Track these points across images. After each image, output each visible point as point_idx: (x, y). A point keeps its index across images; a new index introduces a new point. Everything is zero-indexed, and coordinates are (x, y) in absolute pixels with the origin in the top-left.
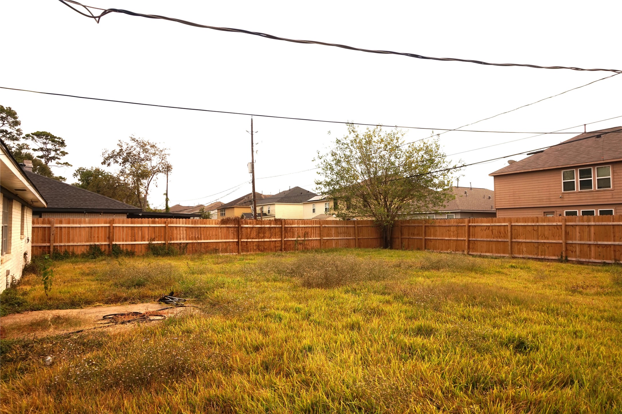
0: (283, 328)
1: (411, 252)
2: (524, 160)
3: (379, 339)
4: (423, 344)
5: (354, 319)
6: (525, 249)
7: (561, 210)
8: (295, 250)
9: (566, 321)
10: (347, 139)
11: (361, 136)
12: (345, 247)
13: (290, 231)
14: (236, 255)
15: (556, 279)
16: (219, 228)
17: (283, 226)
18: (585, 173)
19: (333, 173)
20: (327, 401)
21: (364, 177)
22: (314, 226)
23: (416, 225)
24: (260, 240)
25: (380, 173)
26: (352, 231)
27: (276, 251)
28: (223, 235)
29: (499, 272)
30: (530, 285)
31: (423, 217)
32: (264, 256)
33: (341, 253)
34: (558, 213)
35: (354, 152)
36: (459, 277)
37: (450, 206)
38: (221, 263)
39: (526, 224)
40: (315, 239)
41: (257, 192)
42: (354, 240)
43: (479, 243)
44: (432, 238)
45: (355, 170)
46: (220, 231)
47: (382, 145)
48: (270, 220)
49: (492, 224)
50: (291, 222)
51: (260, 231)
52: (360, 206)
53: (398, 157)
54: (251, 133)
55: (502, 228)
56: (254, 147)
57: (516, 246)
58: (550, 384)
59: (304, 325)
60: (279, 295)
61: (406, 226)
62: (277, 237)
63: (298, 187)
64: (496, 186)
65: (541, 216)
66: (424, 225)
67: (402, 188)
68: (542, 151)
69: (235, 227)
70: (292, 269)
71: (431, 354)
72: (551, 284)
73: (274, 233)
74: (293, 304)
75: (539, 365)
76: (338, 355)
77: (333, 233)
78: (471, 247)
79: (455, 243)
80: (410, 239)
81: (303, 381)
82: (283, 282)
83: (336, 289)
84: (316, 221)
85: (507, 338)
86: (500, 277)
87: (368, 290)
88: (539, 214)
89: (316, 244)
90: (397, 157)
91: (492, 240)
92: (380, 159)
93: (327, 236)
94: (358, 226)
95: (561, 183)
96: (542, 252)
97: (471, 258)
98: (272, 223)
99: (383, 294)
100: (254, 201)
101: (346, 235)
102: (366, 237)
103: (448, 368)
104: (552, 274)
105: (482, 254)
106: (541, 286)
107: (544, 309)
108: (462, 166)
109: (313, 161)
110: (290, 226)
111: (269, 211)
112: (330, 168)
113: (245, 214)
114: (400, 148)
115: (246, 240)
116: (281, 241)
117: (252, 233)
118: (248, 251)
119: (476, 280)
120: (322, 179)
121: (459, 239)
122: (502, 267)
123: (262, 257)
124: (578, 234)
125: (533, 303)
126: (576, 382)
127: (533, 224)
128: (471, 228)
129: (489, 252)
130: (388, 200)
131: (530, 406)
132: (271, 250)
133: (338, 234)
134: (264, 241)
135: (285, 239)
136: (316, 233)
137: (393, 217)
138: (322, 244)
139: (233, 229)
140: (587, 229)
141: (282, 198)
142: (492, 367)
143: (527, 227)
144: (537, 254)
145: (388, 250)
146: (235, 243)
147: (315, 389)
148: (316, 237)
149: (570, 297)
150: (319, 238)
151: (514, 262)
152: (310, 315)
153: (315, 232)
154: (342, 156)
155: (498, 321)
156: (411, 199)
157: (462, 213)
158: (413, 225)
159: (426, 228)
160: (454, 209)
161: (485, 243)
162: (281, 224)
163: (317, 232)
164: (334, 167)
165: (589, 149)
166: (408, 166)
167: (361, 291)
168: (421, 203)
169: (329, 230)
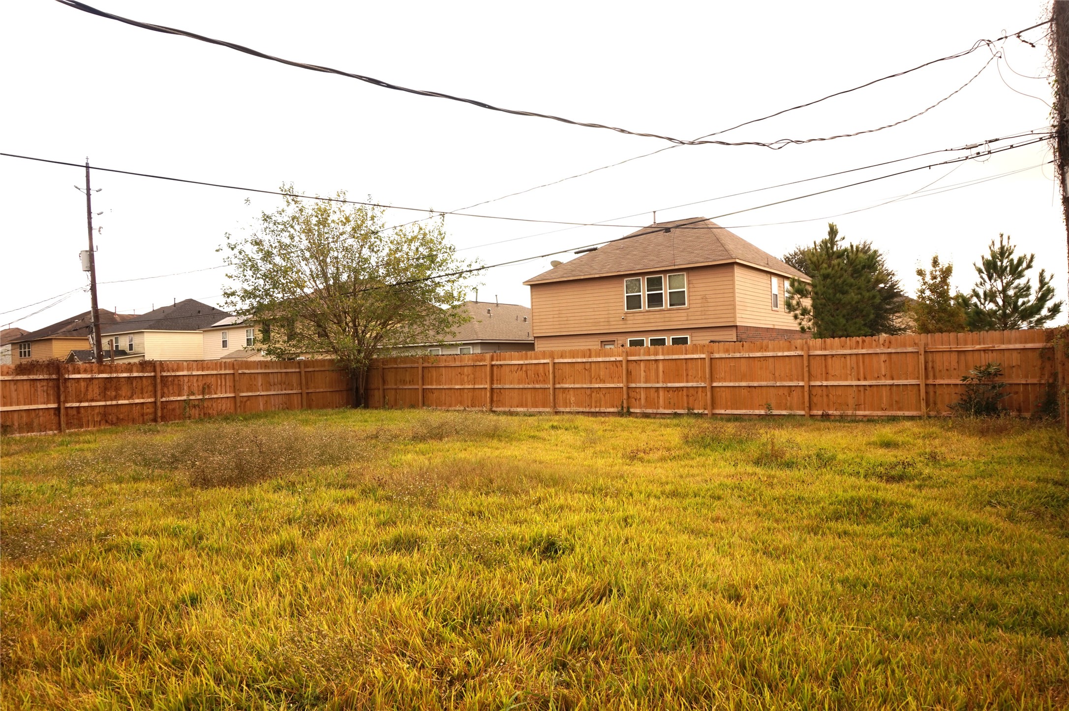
0: (144, 568)
1: (400, 411)
2: (574, 262)
3: (326, 566)
4: (400, 565)
5: (284, 535)
6: (573, 399)
7: (623, 338)
8: (184, 418)
9: (616, 504)
10: (283, 214)
11: (309, 211)
12: (283, 409)
13: (173, 384)
14: (55, 435)
15: (613, 441)
16: (12, 383)
17: (159, 375)
18: (655, 283)
19: (259, 275)
20: (217, 689)
21: (315, 283)
22: (223, 372)
23: (408, 365)
24: (109, 403)
25: (344, 277)
26: (294, 380)
27: (144, 423)
28: (21, 396)
29: (533, 437)
30: (576, 454)
31: (420, 353)
32: (117, 432)
33: (276, 420)
34: (620, 342)
35: (297, 239)
36: (473, 448)
37: (463, 333)
38: (17, 453)
39: (574, 360)
40: (225, 396)
41: (103, 310)
42: (300, 395)
43: (507, 392)
44: (434, 387)
45: (299, 271)
46: (13, 387)
47: (348, 228)
48: (129, 364)
49: (527, 362)
50: (175, 367)
51: (109, 385)
52: (310, 335)
53: (375, 250)
54: (85, 191)
55: (541, 368)
56: (93, 220)
57: (561, 395)
58: (582, 599)
59: (186, 558)
60: (141, 506)
61: (392, 368)
62: (146, 395)
63: (191, 300)
64: (534, 300)
65: (595, 347)
66: (420, 366)
67: (382, 305)
68: (595, 249)
69: (50, 379)
70: (173, 455)
71: (412, 580)
72: (604, 449)
73: (140, 387)
74: (171, 521)
75: (571, 574)
76: (248, 605)
77: (260, 384)
78: (495, 399)
79: (470, 394)
80: (398, 391)
81: (174, 662)
82: (152, 481)
83: (259, 485)
84: (225, 363)
85: (530, 540)
86: (536, 445)
87: (317, 482)
88: (594, 344)
89: (224, 406)
90: (373, 250)
91: (526, 386)
92: (344, 253)
93: (248, 391)
94: (307, 372)
95: (623, 298)
96: (596, 402)
97: (494, 417)
98: (135, 369)
99: (343, 487)
100: (97, 326)
101: (284, 386)
102: (322, 390)
103: (435, 598)
104: (608, 434)
105: (512, 410)
106: (591, 455)
107: (589, 488)
108: (480, 269)
109: (217, 251)
110: (173, 374)
111: (131, 346)
112: (252, 266)
113: (78, 353)
114: (379, 234)
115: (77, 405)
116: (155, 402)
117: (90, 389)
118: (81, 426)
119: (497, 453)
120: (237, 286)
121: (476, 386)
122: (539, 429)
123: (113, 436)
124: (643, 374)
125: (574, 481)
126: (615, 591)
127: (584, 360)
128: (495, 368)
129: (522, 406)
130: (359, 324)
131: (551, 637)
132: (134, 421)
133: (268, 385)
134: (118, 405)
135: (164, 399)
136: (225, 385)
137: (369, 354)
138: (238, 405)
139: (45, 383)
140: (655, 366)
141: (159, 321)
142: (504, 587)
143: (576, 365)
144: (590, 406)
145: (360, 411)
146: (52, 412)
147: (196, 672)
148: (226, 392)
149: (627, 467)
150: (232, 395)
151: (556, 420)
152: (201, 538)
153: (223, 383)
154: (274, 245)
155: (522, 514)
156: (399, 322)
157: (484, 344)
158: (402, 366)
159: (425, 371)
160: (471, 339)
161: (516, 391)
162: (155, 371)
163: (228, 384)
164: (259, 265)
165: (659, 248)
166: (392, 264)
167: (305, 485)
168: (417, 329)
169: (251, 379)
